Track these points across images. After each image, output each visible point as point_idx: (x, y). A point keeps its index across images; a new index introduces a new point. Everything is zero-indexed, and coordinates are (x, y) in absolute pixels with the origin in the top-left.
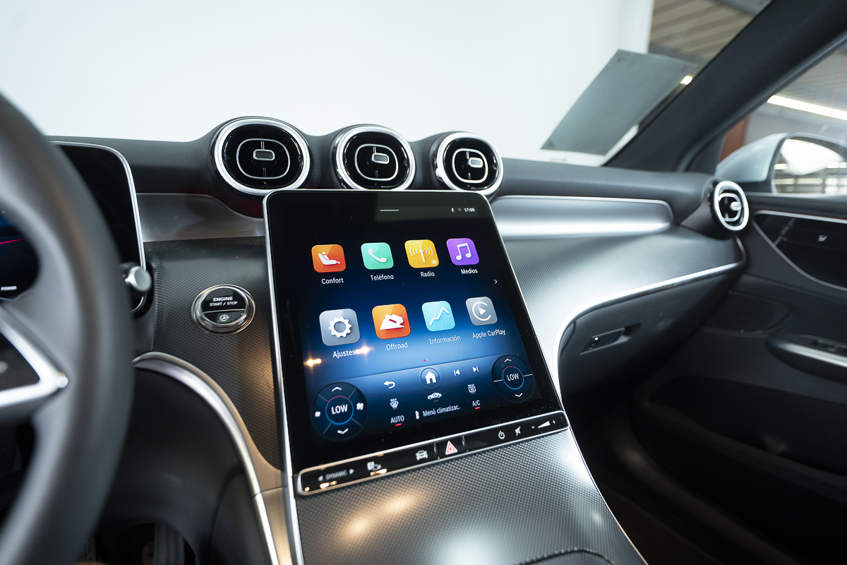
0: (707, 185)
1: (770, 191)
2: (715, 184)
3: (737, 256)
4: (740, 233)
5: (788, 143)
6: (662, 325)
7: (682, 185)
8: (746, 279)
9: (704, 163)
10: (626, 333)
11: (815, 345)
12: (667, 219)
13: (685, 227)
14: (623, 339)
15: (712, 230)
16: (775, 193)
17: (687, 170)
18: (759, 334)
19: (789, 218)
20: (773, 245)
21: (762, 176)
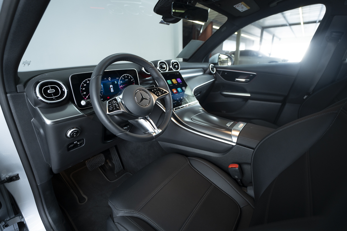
0: (209, 65)
1: (218, 65)
2: (210, 65)
3: (214, 78)
4: (215, 74)
5: (220, 55)
6: (205, 91)
7: (205, 66)
8: (216, 82)
9: (207, 61)
10: (199, 93)
11: (227, 92)
12: (203, 72)
13: (206, 73)
14: (199, 95)
15: (210, 73)
16: (219, 66)
17: (204, 62)
18: (219, 92)
19: (221, 70)
20: (220, 75)
21: (217, 62)
